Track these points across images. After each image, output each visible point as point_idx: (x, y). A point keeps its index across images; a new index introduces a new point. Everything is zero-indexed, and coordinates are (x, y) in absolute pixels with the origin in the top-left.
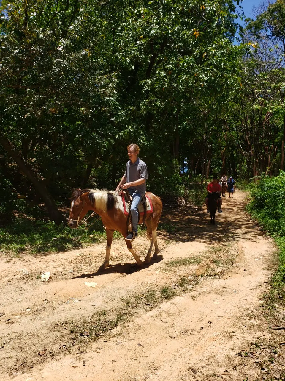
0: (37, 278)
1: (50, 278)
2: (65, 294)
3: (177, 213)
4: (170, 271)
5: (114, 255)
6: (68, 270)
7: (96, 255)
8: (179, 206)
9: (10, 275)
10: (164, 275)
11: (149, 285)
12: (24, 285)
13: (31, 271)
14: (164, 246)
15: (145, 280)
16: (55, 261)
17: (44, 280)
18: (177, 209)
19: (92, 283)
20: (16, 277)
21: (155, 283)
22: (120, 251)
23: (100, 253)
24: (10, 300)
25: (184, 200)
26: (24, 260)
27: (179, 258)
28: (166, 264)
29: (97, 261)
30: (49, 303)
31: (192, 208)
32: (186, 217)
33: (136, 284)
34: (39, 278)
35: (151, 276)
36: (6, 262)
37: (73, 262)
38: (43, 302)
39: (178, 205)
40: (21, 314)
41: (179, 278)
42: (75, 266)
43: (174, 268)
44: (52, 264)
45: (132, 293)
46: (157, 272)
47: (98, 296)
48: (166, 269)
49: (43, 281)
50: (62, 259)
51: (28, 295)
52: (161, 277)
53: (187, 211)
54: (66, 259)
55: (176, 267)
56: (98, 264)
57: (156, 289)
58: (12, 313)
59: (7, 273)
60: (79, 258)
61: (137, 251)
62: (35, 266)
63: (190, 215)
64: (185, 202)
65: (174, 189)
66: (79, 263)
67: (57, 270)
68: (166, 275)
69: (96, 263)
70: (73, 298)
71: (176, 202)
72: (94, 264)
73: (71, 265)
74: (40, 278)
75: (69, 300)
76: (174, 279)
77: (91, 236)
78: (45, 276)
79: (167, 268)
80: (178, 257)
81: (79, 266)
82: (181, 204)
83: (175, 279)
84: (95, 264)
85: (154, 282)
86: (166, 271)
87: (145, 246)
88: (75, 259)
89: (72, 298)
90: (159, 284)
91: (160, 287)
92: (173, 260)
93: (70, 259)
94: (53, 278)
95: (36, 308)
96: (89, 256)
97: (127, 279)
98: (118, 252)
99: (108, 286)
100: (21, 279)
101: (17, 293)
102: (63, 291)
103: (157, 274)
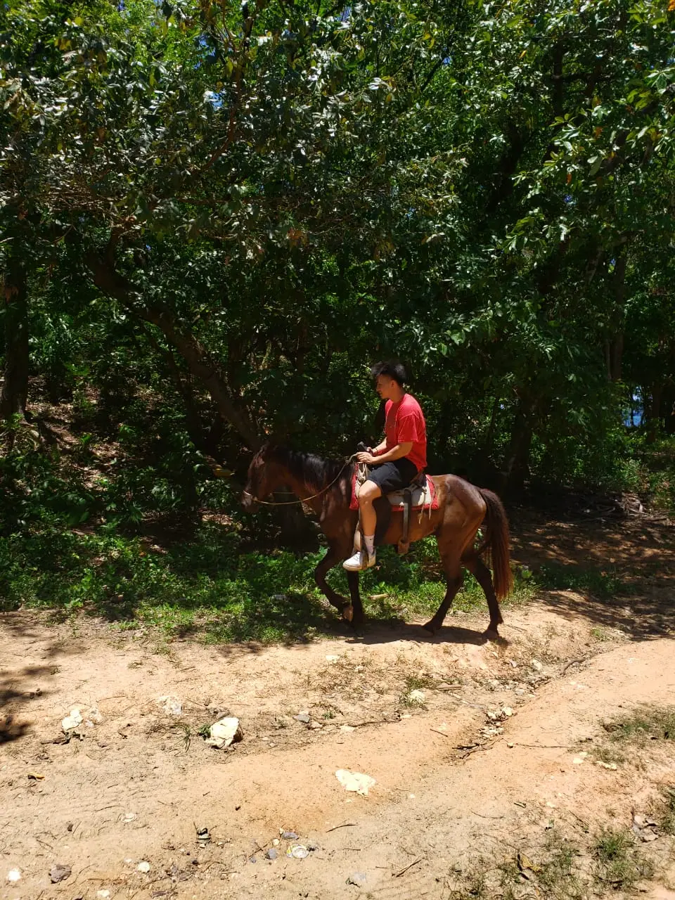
0: (200, 734)
1: (238, 738)
2: (268, 813)
3: (618, 537)
4: (621, 761)
5: (435, 670)
6: (296, 709)
7: (383, 666)
8: (625, 518)
9: (130, 712)
10: (601, 777)
11: (549, 812)
12: (159, 753)
13: (190, 705)
14: (587, 645)
15: (537, 790)
16: (264, 674)
17: (219, 743)
18: (620, 525)
19: (358, 775)
20: (144, 719)
21: (571, 807)
22: (455, 658)
23: (395, 660)
24: (103, 812)
25: (638, 502)
26: (177, 665)
27: (645, 704)
28: (607, 729)
29: (384, 685)
30: (213, 846)
31: (661, 526)
32: (649, 552)
33: (504, 806)
34: (206, 735)
35: (556, 776)
36: (132, 666)
37: (314, 684)
38: (195, 835)
39: (620, 516)
40: (117, 882)
41: (657, 796)
42: (315, 697)
43: (632, 749)
44: (253, 683)
45: (490, 842)
46: (577, 759)
47: (375, 839)
48: (606, 752)
49: (215, 747)
50: (283, 668)
51: (159, 798)
52: (591, 782)
53: (649, 534)
54: (295, 672)
55: (642, 746)
56: (386, 697)
57: (577, 836)
58: (90, 874)
59: (125, 703)
60: (332, 671)
61: (507, 660)
62: (206, 688)
63: (658, 546)
64: (641, 507)
65: (610, 469)
66: (332, 688)
67: (264, 709)
68: (609, 779)
69: (381, 692)
70: (293, 835)
71: (618, 507)
72: (374, 695)
73: (305, 695)
74: (209, 736)
75: (276, 842)
76: (640, 799)
77: (375, 597)
78: (223, 731)
79: (608, 746)
80: (643, 700)
81: (330, 700)
82: (631, 512)
83: (643, 795)
84: (377, 695)
85: (567, 802)
86: (607, 761)
87: (530, 645)
88: (321, 675)
89: (286, 834)
90: (585, 812)
91: (591, 827)
92: (628, 713)
93: (305, 672)
94: (247, 739)
95: (170, 858)
96: (361, 667)
97: (473, 773)
98: (450, 659)
99: (412, 796)
100: (156, 729)
101: (132, 785)
102: (265, 797)
103: (575, 769)
